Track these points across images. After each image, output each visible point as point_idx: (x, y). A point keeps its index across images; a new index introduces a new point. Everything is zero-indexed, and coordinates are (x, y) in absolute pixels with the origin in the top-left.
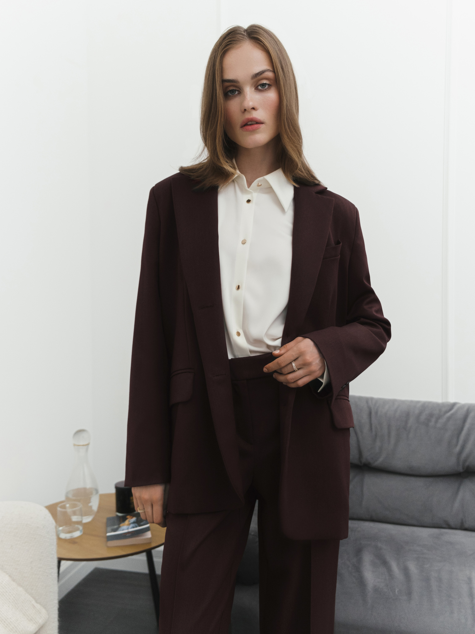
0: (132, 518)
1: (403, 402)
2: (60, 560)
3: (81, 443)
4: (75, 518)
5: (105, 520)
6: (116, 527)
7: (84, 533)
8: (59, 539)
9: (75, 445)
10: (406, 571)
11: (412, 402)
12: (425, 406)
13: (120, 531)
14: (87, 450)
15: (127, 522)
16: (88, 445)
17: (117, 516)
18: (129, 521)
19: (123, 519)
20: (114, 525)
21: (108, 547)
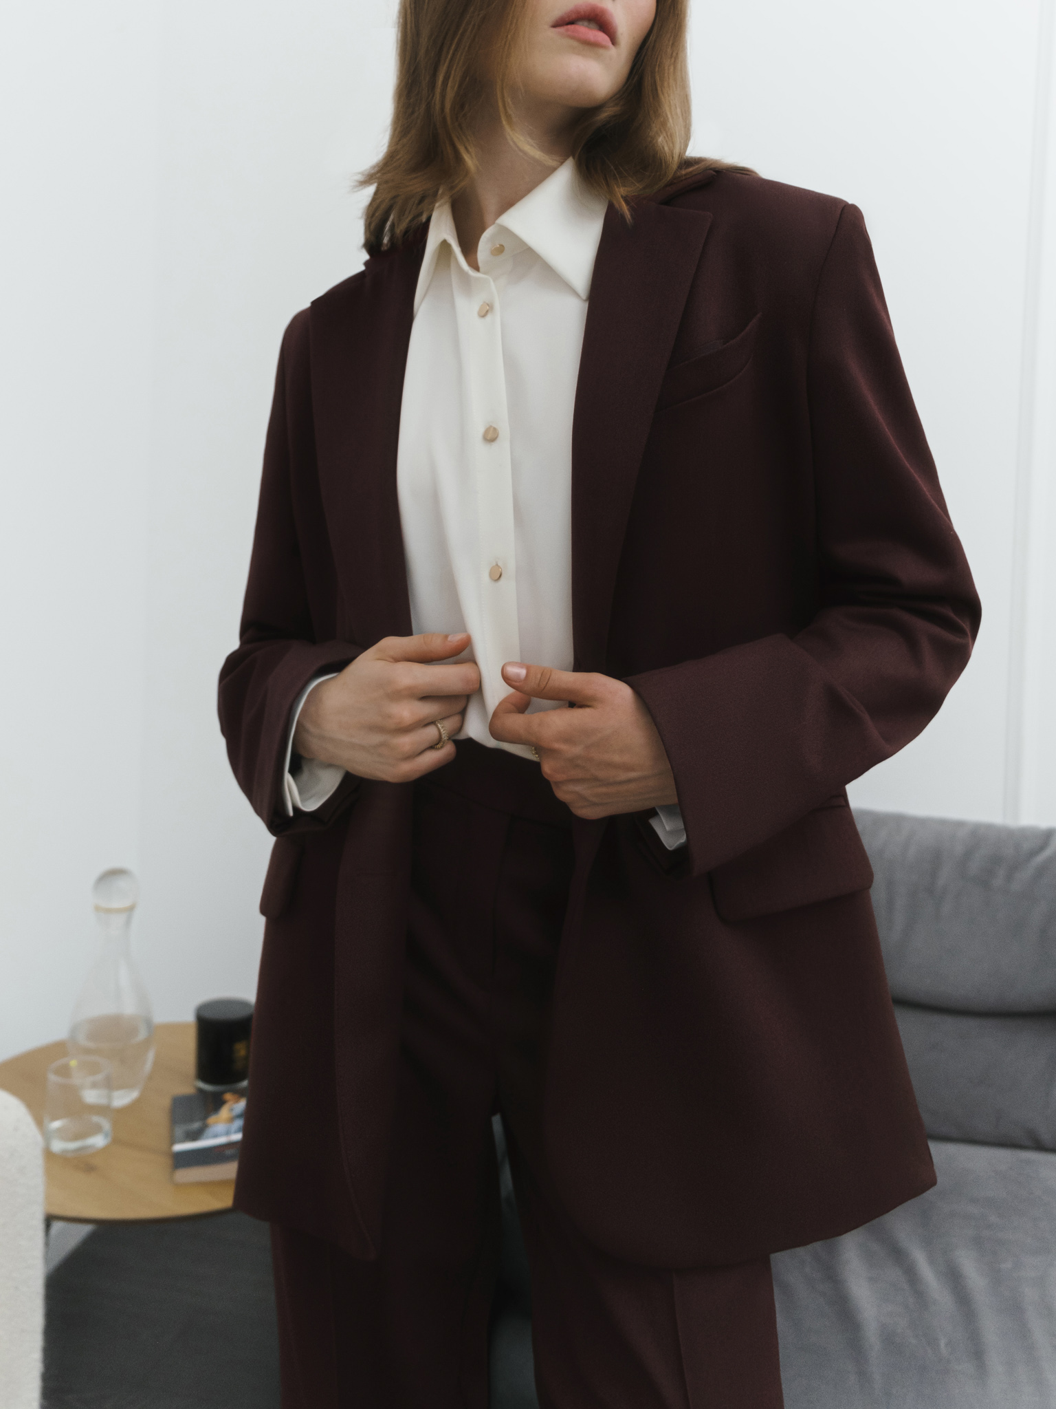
0: (237, 1102)
1: (923, 822)
2: (49, 1220)
3: (116, 904)
4: (91, 1096)
5: (166, 1102)
6: (196, 1125)
7: (116, 1141)
8: (49, 1155)
9: (98, 909)
10: (954, 1278)
11: (943, 822)
12: (979, 836)
13: (207, 1138)
14: (128, 922)
15: (224, 1112)
16: (131, 909)
17: (200, 1091)
18: (231, 1110)
19: (214, 1103)
20: (192, 1120)
21: (179, 1186)
